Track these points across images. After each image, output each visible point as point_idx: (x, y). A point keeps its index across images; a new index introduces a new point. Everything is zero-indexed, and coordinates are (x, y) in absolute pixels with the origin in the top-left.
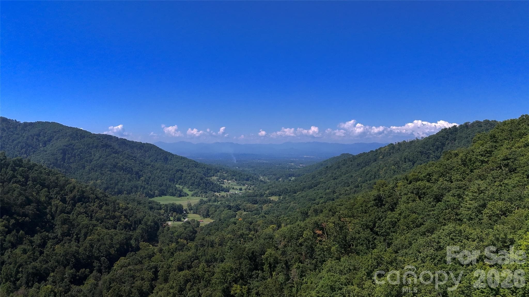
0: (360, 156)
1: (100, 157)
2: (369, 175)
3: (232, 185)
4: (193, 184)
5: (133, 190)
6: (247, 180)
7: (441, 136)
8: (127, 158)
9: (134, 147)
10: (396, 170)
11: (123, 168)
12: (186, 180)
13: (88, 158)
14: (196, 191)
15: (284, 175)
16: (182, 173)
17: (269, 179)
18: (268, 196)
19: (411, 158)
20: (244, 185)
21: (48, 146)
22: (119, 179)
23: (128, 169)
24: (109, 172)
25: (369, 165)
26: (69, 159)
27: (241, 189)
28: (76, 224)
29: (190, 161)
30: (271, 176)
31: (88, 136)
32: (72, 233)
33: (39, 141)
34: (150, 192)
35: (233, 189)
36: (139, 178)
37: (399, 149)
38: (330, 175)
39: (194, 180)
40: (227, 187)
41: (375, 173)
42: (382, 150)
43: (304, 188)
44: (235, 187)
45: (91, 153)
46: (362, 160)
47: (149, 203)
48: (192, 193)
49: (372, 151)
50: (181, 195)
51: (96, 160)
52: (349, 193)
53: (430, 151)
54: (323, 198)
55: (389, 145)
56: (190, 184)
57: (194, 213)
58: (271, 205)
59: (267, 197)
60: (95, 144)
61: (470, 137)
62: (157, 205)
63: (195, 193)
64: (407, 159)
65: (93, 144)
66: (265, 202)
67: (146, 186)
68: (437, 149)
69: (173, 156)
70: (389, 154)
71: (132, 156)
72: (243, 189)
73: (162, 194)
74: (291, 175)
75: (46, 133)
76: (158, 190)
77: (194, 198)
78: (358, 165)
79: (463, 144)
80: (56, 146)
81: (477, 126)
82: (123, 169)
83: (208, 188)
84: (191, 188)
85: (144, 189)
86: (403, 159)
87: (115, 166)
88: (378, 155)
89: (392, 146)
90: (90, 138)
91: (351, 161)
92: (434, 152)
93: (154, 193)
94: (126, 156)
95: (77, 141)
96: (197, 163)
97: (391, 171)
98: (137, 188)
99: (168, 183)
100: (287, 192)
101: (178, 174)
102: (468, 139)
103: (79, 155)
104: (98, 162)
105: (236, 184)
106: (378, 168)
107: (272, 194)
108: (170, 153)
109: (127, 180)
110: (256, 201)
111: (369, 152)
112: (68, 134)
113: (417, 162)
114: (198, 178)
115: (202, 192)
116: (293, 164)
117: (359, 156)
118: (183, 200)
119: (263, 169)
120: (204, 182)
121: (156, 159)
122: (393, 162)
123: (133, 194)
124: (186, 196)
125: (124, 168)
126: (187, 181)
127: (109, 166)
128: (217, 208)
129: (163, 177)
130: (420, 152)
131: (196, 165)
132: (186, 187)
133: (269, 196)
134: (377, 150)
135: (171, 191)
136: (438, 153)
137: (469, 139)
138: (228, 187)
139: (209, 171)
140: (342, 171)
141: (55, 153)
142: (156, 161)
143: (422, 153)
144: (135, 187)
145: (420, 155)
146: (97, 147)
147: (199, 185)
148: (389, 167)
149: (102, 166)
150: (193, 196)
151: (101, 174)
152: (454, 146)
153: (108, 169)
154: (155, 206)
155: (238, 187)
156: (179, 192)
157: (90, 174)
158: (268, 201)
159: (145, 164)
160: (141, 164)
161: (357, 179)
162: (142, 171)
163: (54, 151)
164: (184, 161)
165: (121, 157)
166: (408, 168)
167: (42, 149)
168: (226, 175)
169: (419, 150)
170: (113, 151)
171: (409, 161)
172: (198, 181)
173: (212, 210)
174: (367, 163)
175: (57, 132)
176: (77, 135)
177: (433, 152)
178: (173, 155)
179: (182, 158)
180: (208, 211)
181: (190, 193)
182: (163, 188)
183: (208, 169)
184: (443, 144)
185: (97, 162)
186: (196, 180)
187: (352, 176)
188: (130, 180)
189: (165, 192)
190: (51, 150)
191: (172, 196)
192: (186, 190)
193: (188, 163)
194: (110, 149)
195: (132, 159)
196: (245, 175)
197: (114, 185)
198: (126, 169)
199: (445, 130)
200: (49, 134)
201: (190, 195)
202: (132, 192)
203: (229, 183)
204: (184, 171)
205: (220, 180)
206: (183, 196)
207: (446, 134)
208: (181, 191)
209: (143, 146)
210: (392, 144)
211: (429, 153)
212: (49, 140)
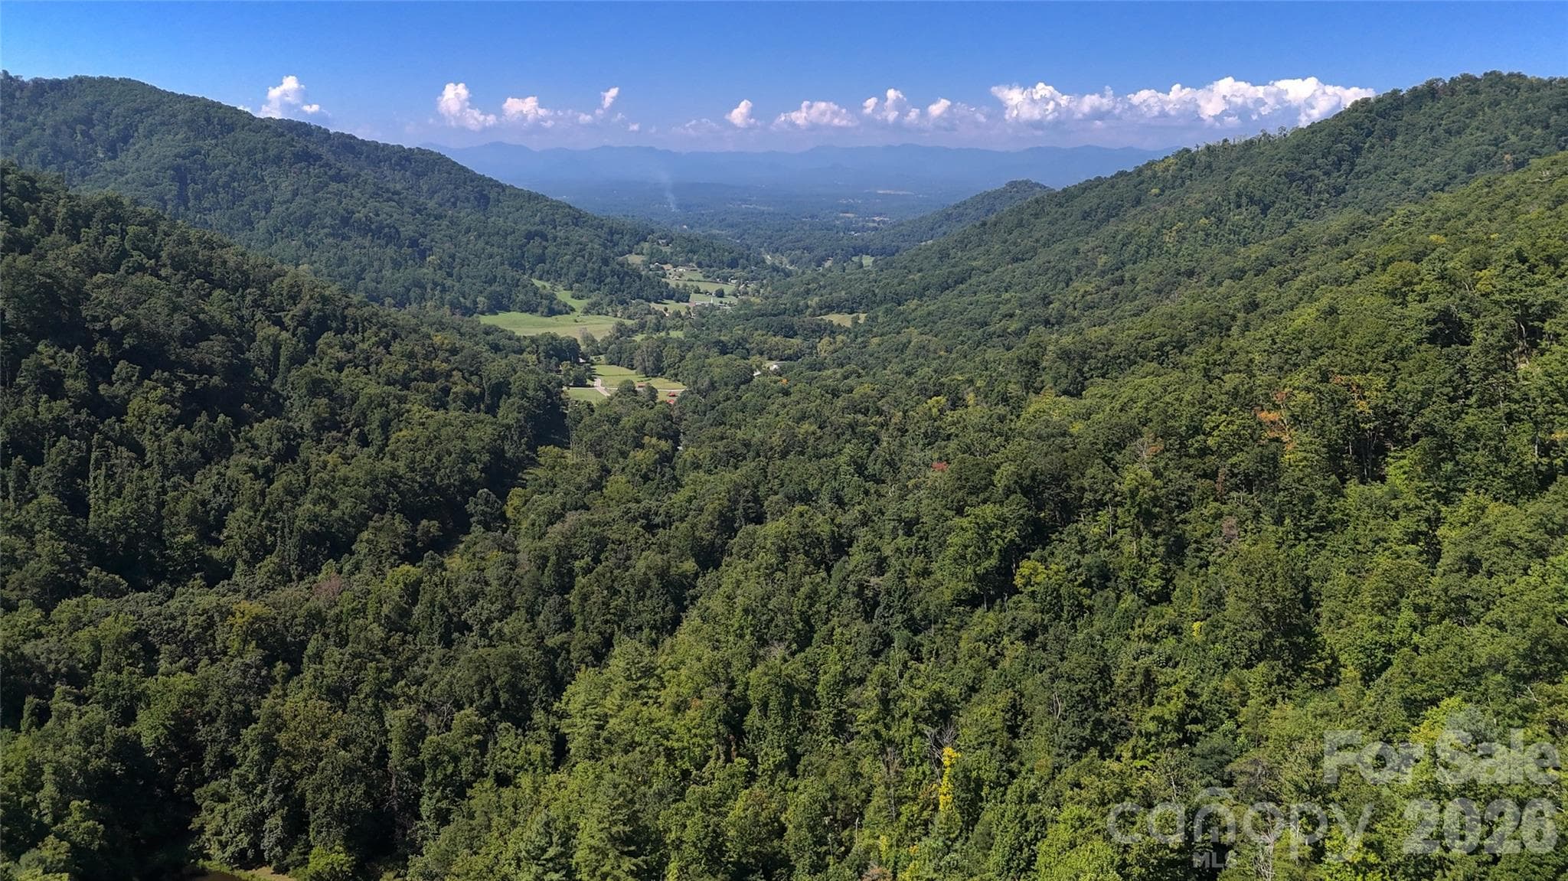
0: (1086, 187)
1: (295, 193)
2: (1132, 247)
3: (690, 280)
4: (581, 277)
5: (412, 294)
6: (733, 264)
7: (1350, 125)
8: (375, 195)
9: (380, 161)
10: (1214, 230)
11: (369, 226)
12: (559, 264)
13: (258, 193)
14: (594, 299)
15: (839, 251)
16: (544, 243)
17: (792, 263)
18: (818, 313)
19: (1258, 194)
20: (726, 280)
21: (126, 158)
22: (365, 260)
23: (387, 230)
24: (331, 240)
25: (1117, 215)
26: (198, 197)
27: (720, 294)
28: (348, 395)
29: (557, 206)
30: (798, 252)
31: (243, 126)
32: (342, 422)
33: (92, 141)
34: (461, 299)
35: (698, 291)
36: (423, 257)
37: (1209, 166)
38: (997, 247)
39: (585, 266)
40: (678, 286)
41: (1150, 241)
42: (1159, 168)
43: (926, 288)
44: (703, 287)
45: (263, 180)
46: (1096, 201)
47: (487, 333)
48: (585, 302)
49: (1122, 174)
50: (554, 310)
51: (285, 202)
52: (1097, 300)
53: (1317, 172)
54: (1016, 318)
55: (1179, 152)
56: (572, 274)
57: (611, 363)
58: (843, 341)
59: (814, 315)
60: (272, 152)
61: (1440, 125)
62: (510, 339)
63: (594, 305)
64: (1244, 198)
65: (265, 150)
66: (819, 331)
67: (449, 282)
68: (1338, 165)
69: (504, 190)
70: (1180, 181)
71: (388, 191)
72: (726, 292)
73: (498, 306)
74: (860, 251)
75: (109, 114)
76: (485, 294)
77: (593, 319)
78: (1086, 216)
79: (1418, 147)
80: (151, 157)
81: (1464, 93)
82: (371, 230)
83: (629, 288)
84: (578, 290)
85: (444, 290)
86: (1233, 197)
87: (345, 221)
88: (1143, 186)
89: (1187, 159)
90: (250, 130)
91: (1060, 205)
92: (1327, 174)
93: (475, 303)
94: (370, 189)
95: (213, 142)
96: (579, 212)
97: (1196, 232)
98: (423, 287)
99: (511, 273)
100: (875, 302)
101: (534, 247)
102: (1434, 134)
103: (226, 185)
104: (293, 206)
105: (702, 279)
106: (1157, 225)
107: (830, 308)
108: (491, 179)
109: (389, 265)
110: (792, 328)
111: (1112, 177)
112: (180, 118)
113: (1277, 205)
114: (595, 259)
115: (612, 301)
116: (851, 215)
117: (1085, 189)
118: (563, 325)
119: (769, 233)
120: (613, 272)
121: (452, 200)
122: (1202, 206)
123: (414, 305)
124: (567, 313)
125: (373, 227)
126: (562, 268)
127: (328, 221)
128: (684, 348)
129: (491, 256)
130: (1286, 175)
131: (577, 218)
132: (560, 287)
133: (821, 315)
134: (1139, 171)
135: (521, 297)
136: (1339, 177)
137: (1439, 131)
138: (681, 286)
139: (616, 237)
140: (1037, 235)
141: (153, 178)
142: (454, 204)
143: (1291, 177)
144: (416, 286)
145: (1284, 183)
146: (278, 160)
147: (600, 280)
148: (1191, 221)
149: (306, 221)
150: (587, 312)
151: (308, 245)
152: (1390, 153)
153: (326, 230)
154: (504, 342)
155: (713, 288)
156: (545, 302)
157: (274, 247)
158: (825, 329)
159: (429, 215)
160: (417, 215)
161: (1096, 259)
162: (424, 236)
163: (148, 172)
164: (539, 206)
165: (356, 193)
166: (1248, 223)
167: (108, 165)
168: (667, 250)
169: (1281, 167)
170: (330, 173)
171: (1252, 201)
172: (596, 266)
173: (670, 355)
174: (1113, 212)
175: (145, 110)
176: (208, 121)
177: (1325, 174)
178: (503, 188)
179: (532, 197)
180: (659, 359)
181: (579, 305)
182: (496, 287)
183: (612, 232)
184: (1357, 150)
185: (287, 209)
186: (590, 265)
187: (1076, 251)
188: (397, 265)
189: (505, 301)
190: (138, 170)
191: (526, 311)
192: (564, 296)
193: (550, 212)
194: (321, 167)
195: (389, 199)
196: (725, 250)
197: (352, 277)
198: (380, 228)
199: (1362, 105)
200: (120, 119)
201: (579, 312)
202: (408, 299)
203: (681, 275)
204: (550, 236)
205: (651, 266)
206: (560, 313)
207: (1367, 117)
208: (551, 298)
209: (408, 159)
210: (1188, 151)
211: (1310, 177)
212: (125, 139)
